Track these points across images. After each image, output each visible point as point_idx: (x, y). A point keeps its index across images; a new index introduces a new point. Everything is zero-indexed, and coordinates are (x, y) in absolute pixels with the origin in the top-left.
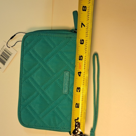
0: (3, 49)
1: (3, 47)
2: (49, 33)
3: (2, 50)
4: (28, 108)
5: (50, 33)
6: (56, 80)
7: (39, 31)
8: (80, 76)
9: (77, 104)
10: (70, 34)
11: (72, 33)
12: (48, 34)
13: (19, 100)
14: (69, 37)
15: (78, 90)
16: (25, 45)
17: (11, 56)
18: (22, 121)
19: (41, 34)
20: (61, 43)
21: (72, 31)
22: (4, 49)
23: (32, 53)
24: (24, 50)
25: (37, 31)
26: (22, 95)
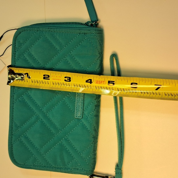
2: (53, 28)
4: (23, 139)
5: (55, 28)
6: (64, 98)
7: (38, 25)
8: (87, 81)
9: (49, 76)
10: (83, 29)
11: (87, 26)
12: (51, 29)
13: (9, 128)
14: (82, 33)
15: (68, 79)
16: (17, 46)
18: (15, 158)
19: (41, 29)
20: (71, 42)
21: (88, 24)
23: (28, 58)
24: (17, 53)
25: (35, 24)
26: (14, 120)
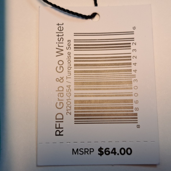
0: (65, 44)
1: (60, 39)
3: (64, 58)
17: (133, 47)
22: (72, 43)
